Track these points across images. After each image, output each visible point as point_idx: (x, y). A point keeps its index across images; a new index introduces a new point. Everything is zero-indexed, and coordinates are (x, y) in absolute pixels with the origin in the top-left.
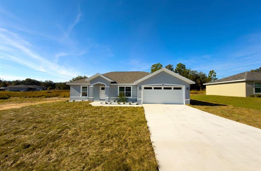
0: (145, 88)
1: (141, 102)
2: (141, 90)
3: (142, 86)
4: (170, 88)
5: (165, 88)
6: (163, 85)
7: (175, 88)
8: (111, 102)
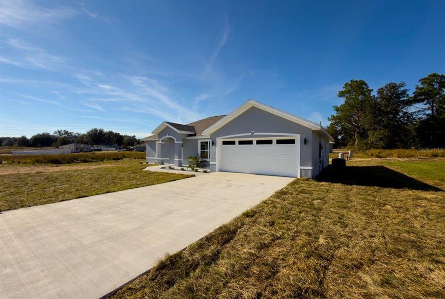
0: (225, 143)
1: (215, 168)
2: (216, 146)
3: (217, 138)
4: (270, 142)
5: (259, 142)
6: (253, 136)
7: (279, 142)
8: (183, 166)
